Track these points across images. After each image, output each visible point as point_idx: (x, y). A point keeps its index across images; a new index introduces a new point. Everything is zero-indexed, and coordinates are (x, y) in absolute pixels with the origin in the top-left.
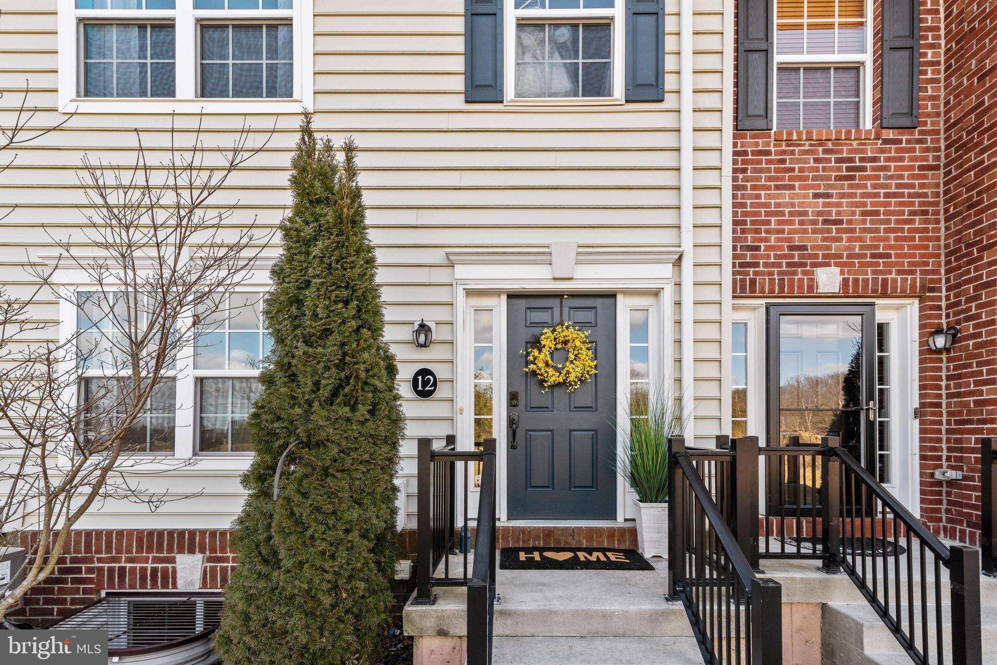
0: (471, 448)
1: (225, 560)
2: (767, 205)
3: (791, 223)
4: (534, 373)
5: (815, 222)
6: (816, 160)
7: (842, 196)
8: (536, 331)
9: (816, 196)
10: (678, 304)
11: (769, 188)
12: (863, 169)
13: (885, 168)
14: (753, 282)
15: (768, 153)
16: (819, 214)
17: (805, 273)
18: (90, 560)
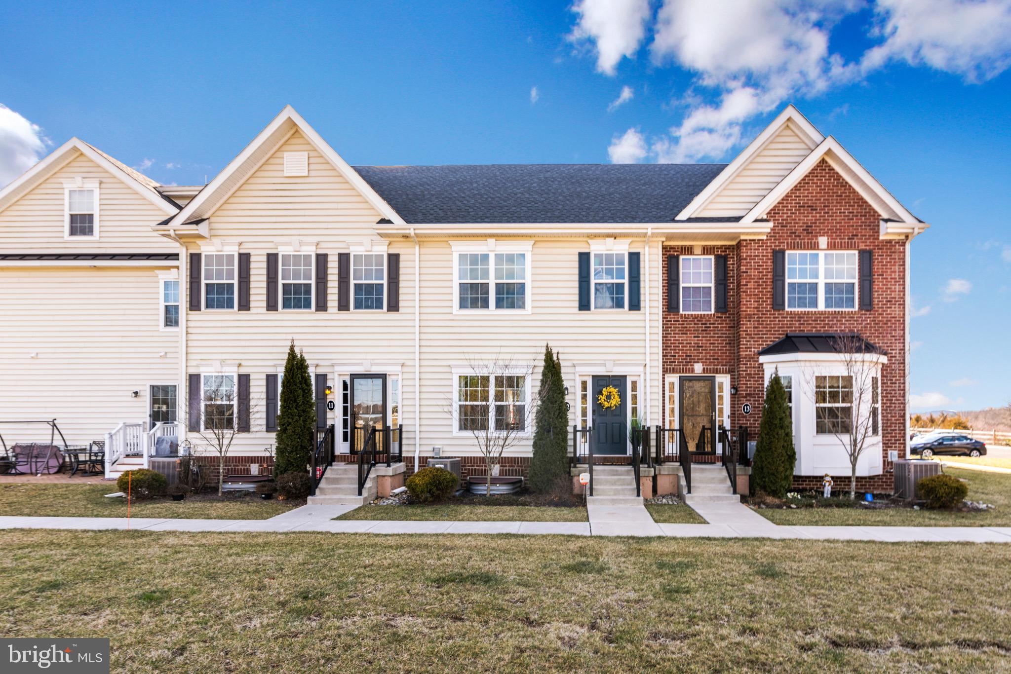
0: (580, 429)
1: (506, 466)
2: (678, 340)
3: (686, 347)
4: (600, 403)
5: (694, 347)
6: (695, 324)
7: (703, 337)
8: (600, 388)
9: (695, 337)
10: (645, 380)
11: (678, 334)
12: (710, 327)
13: (718, 327)
14: (673, 369)
15: (678, 321)
16: (695, 343)
17: (691, 365)
18: (465, 466)
